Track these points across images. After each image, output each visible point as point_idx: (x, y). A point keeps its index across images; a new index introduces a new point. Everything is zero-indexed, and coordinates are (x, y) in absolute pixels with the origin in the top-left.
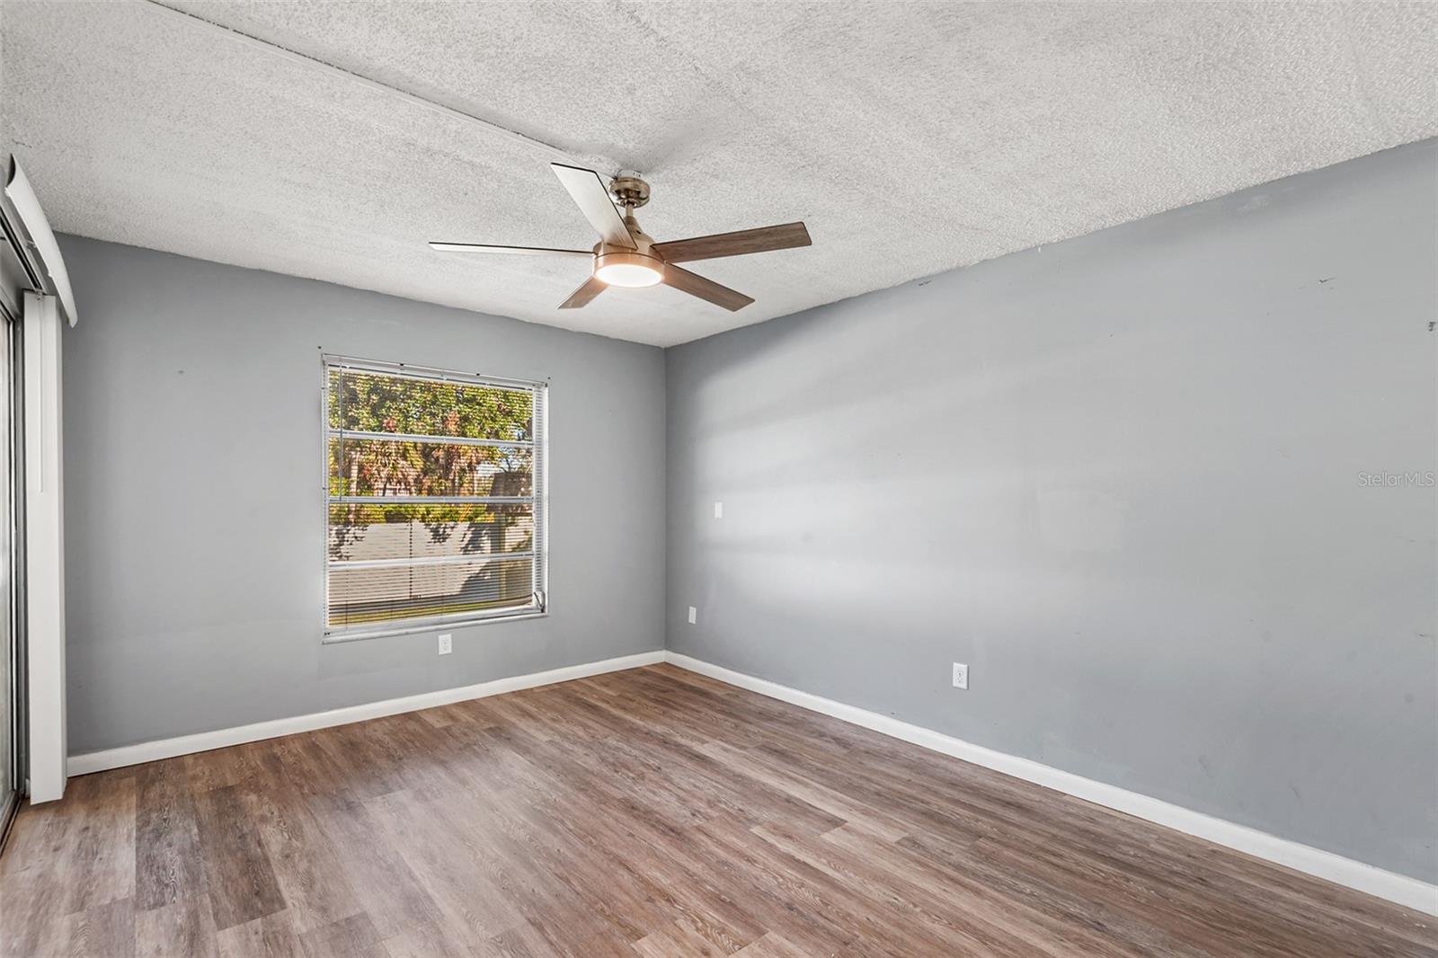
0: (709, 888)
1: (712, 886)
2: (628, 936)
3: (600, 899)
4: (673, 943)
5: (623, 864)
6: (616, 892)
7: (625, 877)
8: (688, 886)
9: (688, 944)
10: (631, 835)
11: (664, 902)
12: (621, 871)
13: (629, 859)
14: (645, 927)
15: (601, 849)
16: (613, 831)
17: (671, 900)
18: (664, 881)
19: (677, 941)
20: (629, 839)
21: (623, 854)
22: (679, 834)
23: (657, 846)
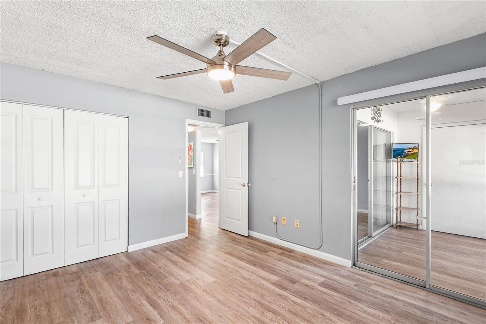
0: (192, 295)
1: (190, 296)
2: (217, 281)
3: (227, 291)
4: (205, 281)
5: (222, 303)
6: (222, 293)
7: (220, 298)
8: (198, 295)
9: (201, 280)
10: (220, 317)
11: (207, 290)
12: (222, 299)
13: (220, 305)
14: (213, 284)
15: (232, 309)
16: (229, 319)
17: (205, 291)
18: (207, 297)
19: (204, 281)
20: (221, 314)
21: (222, 307)
22: (199, 318)
23: (208, 311)
